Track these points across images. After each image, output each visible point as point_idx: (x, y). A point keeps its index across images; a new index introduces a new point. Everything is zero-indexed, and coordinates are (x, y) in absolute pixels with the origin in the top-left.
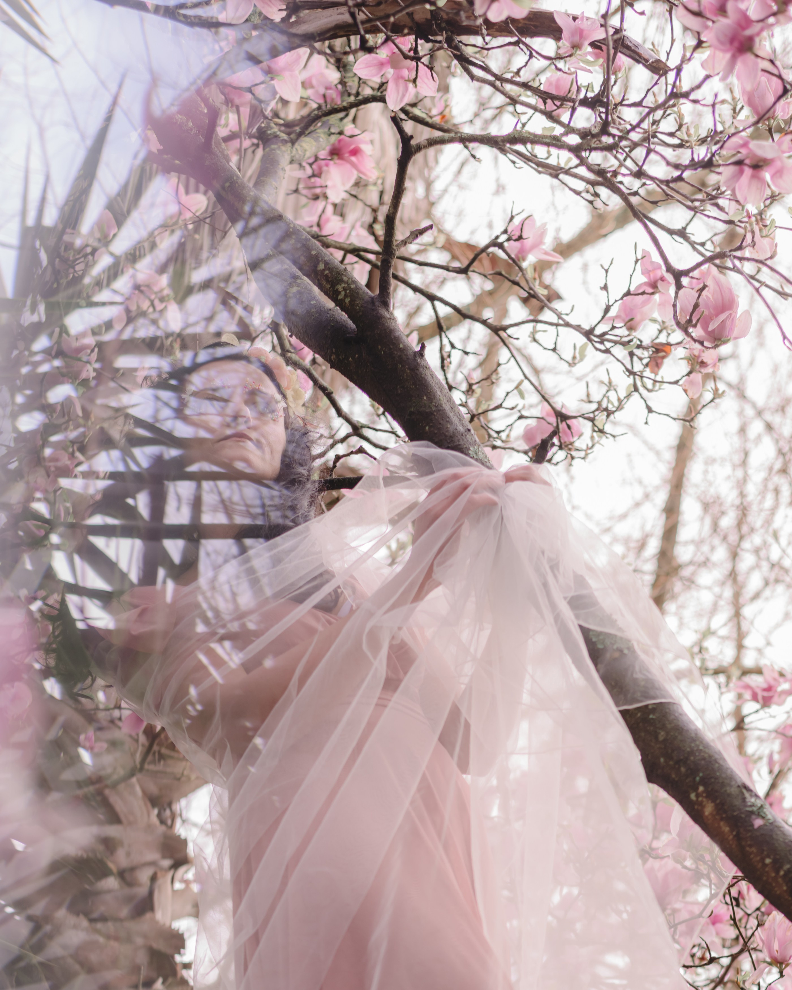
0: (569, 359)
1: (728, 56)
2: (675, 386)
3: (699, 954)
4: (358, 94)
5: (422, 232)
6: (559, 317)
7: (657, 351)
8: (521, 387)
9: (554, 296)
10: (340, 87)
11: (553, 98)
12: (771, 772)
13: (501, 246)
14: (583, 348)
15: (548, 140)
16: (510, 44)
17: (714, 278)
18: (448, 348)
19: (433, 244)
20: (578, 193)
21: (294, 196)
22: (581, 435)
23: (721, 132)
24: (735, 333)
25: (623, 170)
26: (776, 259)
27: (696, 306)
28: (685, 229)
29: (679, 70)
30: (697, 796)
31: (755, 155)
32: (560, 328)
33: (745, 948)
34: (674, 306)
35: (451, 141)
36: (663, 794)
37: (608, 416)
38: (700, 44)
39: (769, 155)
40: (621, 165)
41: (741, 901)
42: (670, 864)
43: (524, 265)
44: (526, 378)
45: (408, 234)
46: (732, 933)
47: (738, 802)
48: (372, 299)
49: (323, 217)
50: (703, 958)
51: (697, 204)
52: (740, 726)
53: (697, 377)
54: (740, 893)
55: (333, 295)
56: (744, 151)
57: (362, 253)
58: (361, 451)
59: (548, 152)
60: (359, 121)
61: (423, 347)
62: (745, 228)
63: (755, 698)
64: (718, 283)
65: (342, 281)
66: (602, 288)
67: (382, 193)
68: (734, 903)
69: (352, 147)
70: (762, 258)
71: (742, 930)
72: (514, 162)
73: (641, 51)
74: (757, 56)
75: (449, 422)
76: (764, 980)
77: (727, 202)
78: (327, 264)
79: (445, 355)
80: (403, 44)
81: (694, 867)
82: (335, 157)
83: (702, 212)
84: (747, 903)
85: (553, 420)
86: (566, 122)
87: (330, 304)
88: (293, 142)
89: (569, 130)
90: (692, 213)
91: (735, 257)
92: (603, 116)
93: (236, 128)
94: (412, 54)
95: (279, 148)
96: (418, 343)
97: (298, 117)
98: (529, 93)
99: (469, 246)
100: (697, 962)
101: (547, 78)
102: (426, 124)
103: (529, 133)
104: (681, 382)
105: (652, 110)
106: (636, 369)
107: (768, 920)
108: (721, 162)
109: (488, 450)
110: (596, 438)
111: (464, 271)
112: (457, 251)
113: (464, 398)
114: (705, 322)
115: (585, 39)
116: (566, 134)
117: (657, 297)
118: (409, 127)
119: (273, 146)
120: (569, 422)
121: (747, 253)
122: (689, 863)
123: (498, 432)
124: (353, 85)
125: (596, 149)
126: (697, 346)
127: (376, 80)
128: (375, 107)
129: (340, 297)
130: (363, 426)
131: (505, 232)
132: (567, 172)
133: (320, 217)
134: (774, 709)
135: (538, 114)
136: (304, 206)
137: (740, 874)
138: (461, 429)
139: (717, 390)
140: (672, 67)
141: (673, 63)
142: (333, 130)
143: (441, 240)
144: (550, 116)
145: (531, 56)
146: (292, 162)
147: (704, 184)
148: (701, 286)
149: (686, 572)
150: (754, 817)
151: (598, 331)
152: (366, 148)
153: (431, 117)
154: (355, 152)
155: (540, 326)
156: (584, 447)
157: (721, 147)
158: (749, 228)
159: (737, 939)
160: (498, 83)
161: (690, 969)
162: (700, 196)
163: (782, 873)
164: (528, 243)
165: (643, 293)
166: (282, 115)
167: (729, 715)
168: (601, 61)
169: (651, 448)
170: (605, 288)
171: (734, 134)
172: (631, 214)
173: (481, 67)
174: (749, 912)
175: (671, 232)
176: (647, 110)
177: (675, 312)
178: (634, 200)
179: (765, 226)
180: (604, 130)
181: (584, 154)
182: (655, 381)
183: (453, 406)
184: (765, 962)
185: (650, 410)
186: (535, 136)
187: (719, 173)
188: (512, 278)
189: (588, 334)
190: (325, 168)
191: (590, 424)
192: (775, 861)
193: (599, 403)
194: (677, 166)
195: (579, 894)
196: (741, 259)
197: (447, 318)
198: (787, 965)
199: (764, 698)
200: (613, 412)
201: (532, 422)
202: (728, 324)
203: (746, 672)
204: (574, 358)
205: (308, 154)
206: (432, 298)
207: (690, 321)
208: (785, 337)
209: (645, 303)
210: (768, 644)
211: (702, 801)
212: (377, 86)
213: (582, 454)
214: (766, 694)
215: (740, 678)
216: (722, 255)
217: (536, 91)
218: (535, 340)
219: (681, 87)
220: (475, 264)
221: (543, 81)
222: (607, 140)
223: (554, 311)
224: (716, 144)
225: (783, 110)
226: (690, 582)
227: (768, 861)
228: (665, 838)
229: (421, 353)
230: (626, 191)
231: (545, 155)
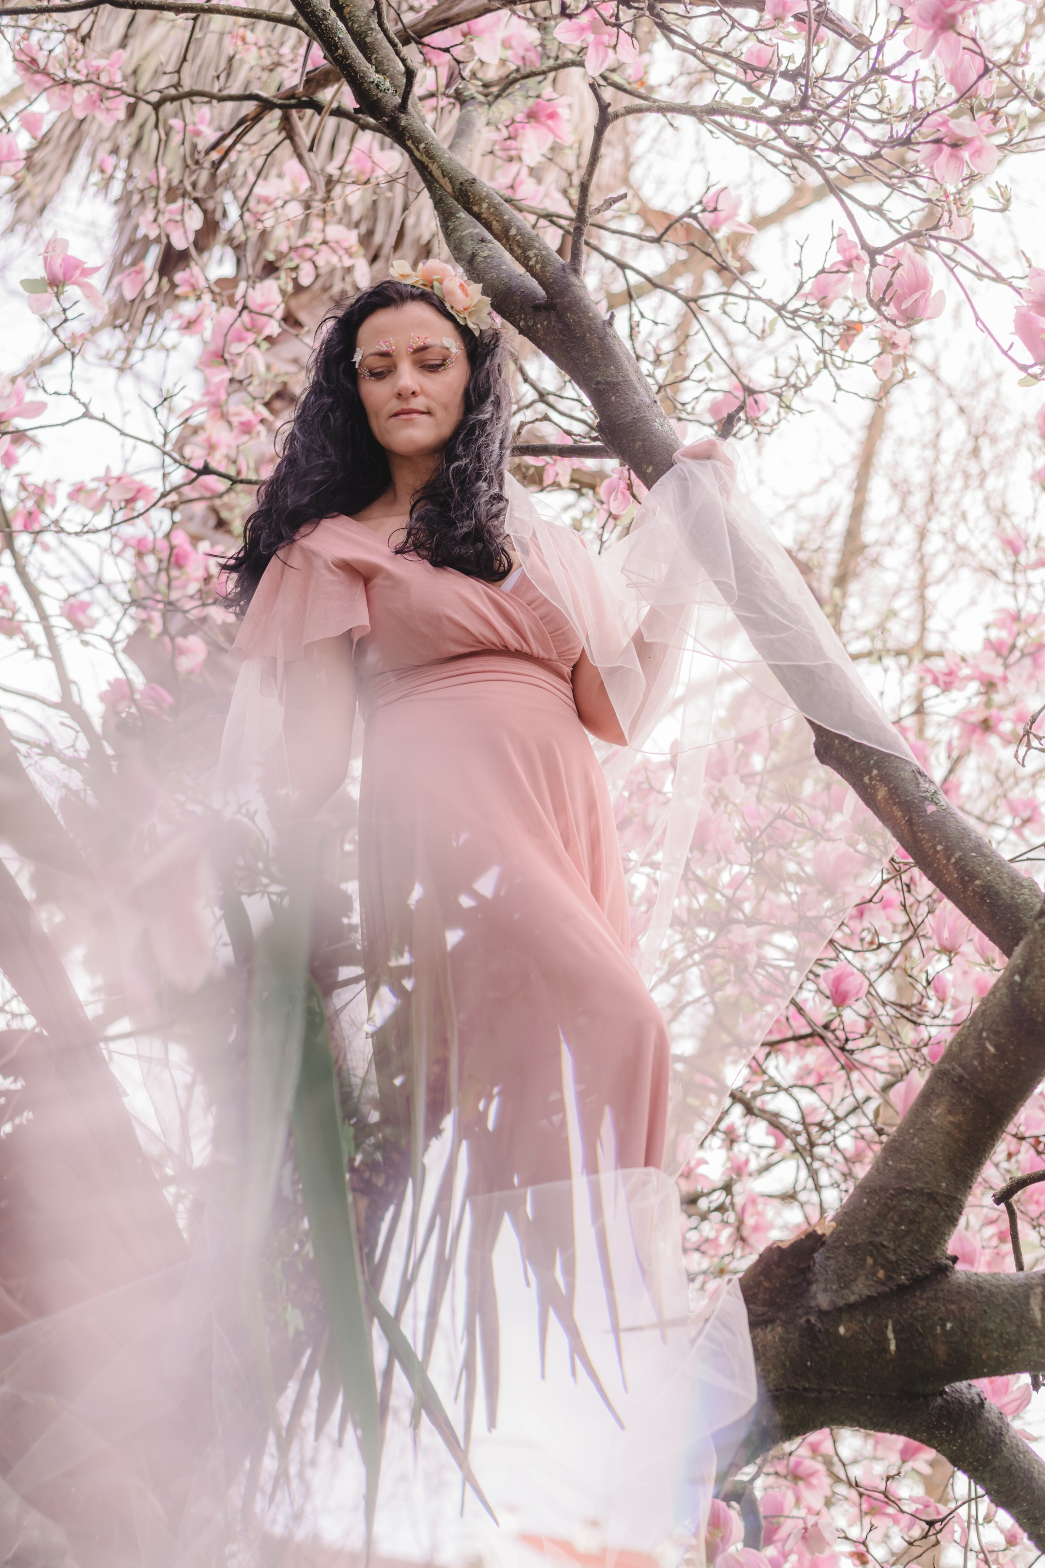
0: (759, 333)
1: (930, 32)
2: (865, 366)
3: (868, 938)
4: (557, 58)
5: (615, 200)
6: (751, 291)
7: (849, 328)
8: (710, 360)
9: (747, 268)
10: (540, 49)
11: (753, 69)
12: (949, 757)
13: (695, 217)
14: (773, 323)
15: (746, 113)
16: (712, 13)
17: (909, 257)
18: (637, 317)
19: (628, 210)
20: (775, 166)
21: (490, 157)
22: (767, 410)
23: (922, 109)
24: (929, 312)
25: (822, 145)
26: (974, 238)
27: (890, 284)
28: (881, 205)
29: (881, 46)
30: (871, 779)
31: (954, 134)
32: (751, 302)
33: (915, 935)
34: (868, 283)
35: (649, 110)
36: (837, 776)
37: (796, 392)
38: (903, 20)
39: (968, 134)
40: (820, 139)
41: (912, 887)
42: (842, 847)
43: (718, 236)
44: (715, 351)
45: (602, 202)
46: (902, 918)
47: (911, 788)
48: (564, 266)
49: (518, 180)
50: (871, 943)
51: (895, 181)
52: (919, 711)
53: (888, 358)
54: (912, 879)
55: (524, 260)
56: (943, 130)
57: (555, 219)
58: (546, 418)
59: (747, 124)
60: (559, 84)
61: (612, 316)
62: (943, 207)
63: (935, 681)
64: (913, 262)
65: (533, 247)
66: (796, 265)
67: (579, 156)
68: (905, 888)
69: (549, 111)
70: (958, 237)
71: (913, 917)
72: (711, 132)
73: (844, 25)
74: (959, 34)
75: (636, 392)
76: (933, 967)
77: (926, 180)
78: (519, 229)
79: (634, 324)
80: (605, 10)
81: (866, 851)
82: (532, 120)
83: (899, 189)
84: (918, 889)
85: (740, 394)
86: (766, 92)
87: (520, 270)
88: (490, 104)
89: (769, 102)
90: (888, 190)
91: (931, 236)
92: (803, 88)
93: (433, 88)
94: (613, 20)
95: (476, 110)
96: (608, 311)
97: (497, 78)
98: (728, 62)
99: (665, 215)
100: (866, 946)
101: (749, 49)
102: (625, 91)
103: (728, 104)
104: (871, 363)
105: (852, 86)
106: (826, 347)
107: (939, 908)
108: (920, 140)
109: (673, 422)
110: (783, 414)
111: (657, 240)
112: (652, 219)
113: (651, 368)
114: (898, 300)
115: (789, 11)
116: (765, 106)
117: (851, 276)
118: (608, 93)
119: (470, 108)
120: (756, 396)
121: (943, 232)
122: (862, 847)
123: (683, 404)
124: (553, 50)
125: (795, 123)
126: (889, 326)
127: (577, 44)
128: (575, 71)
129: (531, 263)
130: (549, 393)
131: (700, 202)
132: (765, 144)
133: (515, 179)
134: (954, 694)
135: (737, 85)
136: (499, 167)
137: (911, 860)
138: (647, 400)
139: (906, 370)
140: (875, 42)
141: (876, 38)
142: (531, 93)
143: (636, 206)
144: (750, 87)
145: (733, 27)
146: (488, 124)
147: (903, 161)
148: (895, 264)
149: (872, 552)
150: (927, 802)
151: (791, 307)
152: (564, 113)
153: (630, 83)
154: (552, 116)
155: (731, 299)
156: (770, 423)
157: (920, 125)
158: (946, 208)
159: (907, 924)
160: (699, 52)
161: (858, 954)
162: (898, 173)
163: (953, 860)
164: (722, 215)
165: (838, 271)
166: (480, 75)
167: (909, 697)
168: (804, 33)
169: (841, 424)
170: (799, 264)
171: (934, 112)
172: (827, 189)
173: (682, 36)
174: (920, 898)
175: (867, 208)
176: (847, 85)
177: (868, 290)
178: (832, 175)
179: (963, 205)
180: (803, 104)
181: (782, 127)
182: (844, 360)
183: (640, 377)
184: (934, 949)
185: (839, 388)
186: (734, 107)
187: (918, 151)
188: (705, 250)
189: (780, 309)
190: (521, 131)
191: (777, 399)
192: (946, 848)
193: (787, 379)
194: (875, 143)
195: (750, 873)
196: (937, 239)
197: (639, 287)
198: (956, 954)
199: (945, 683)
200: (801, 389)
201: (720, 395)
202: (922, 303)
203: (928, 655)
204: (763, 331)
205: (505, 117)
206: (623, 266)
207: (883, 299)
208: (978, 319)
209: (838, 281)
210: (953, 627)
211: (875, 785)
212: (577, 50)
213: (767, 430)
214: (947, 679)
215: (921, 661)
216: (918, 234)
217: (737, 61)
218: (725, 312)
219: (883, 62)
220: (669, 233)
221: (744, 51)
222: (806, 114)
223: (746, 284)
224: (915, 121)
225: (986, 89)
226: (875, 562)
227: (939, 848)
228: (838, 819)
229: (610, 322)
230: (823, 165)
231: (744, 126)
